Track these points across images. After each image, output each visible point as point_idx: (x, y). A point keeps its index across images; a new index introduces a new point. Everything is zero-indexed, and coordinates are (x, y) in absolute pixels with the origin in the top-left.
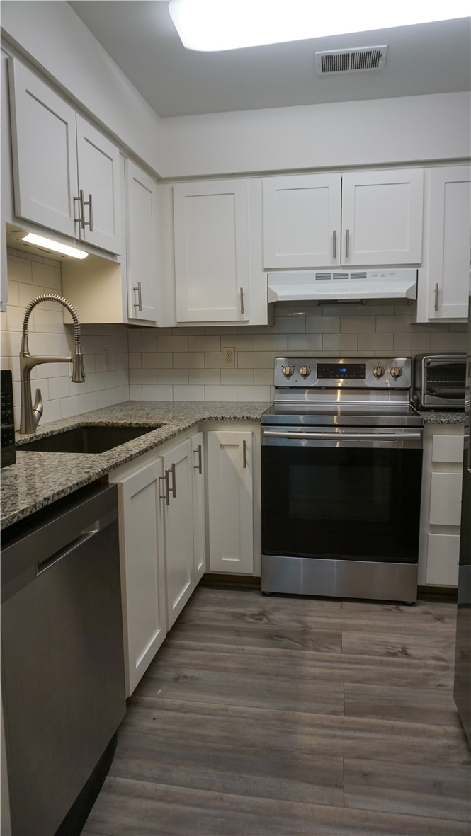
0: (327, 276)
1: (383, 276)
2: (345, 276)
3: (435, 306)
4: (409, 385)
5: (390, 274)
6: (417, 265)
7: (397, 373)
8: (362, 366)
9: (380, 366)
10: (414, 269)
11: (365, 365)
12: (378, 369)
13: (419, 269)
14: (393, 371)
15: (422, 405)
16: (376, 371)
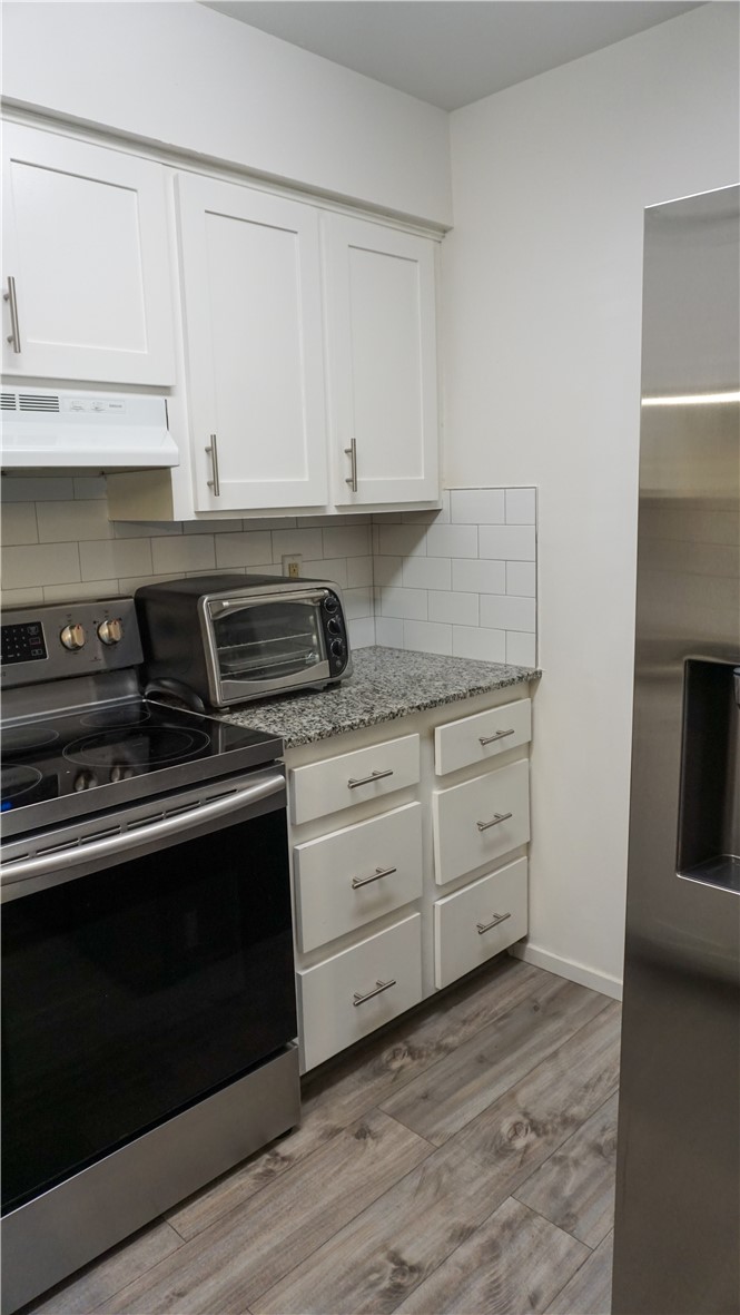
1: (97, 409)
3: (209, 484)
4: (140, 659)
5: (111, 406)
6: (165, 390)
7: (117, 636)
8: (33, 628)
9: (73, 623)
10: (160, 399)
11: (39, 624)
12: (75, 631)
13: (168, 399)
14: (107, 631)
15: (216, 702)
16: (70, 636)
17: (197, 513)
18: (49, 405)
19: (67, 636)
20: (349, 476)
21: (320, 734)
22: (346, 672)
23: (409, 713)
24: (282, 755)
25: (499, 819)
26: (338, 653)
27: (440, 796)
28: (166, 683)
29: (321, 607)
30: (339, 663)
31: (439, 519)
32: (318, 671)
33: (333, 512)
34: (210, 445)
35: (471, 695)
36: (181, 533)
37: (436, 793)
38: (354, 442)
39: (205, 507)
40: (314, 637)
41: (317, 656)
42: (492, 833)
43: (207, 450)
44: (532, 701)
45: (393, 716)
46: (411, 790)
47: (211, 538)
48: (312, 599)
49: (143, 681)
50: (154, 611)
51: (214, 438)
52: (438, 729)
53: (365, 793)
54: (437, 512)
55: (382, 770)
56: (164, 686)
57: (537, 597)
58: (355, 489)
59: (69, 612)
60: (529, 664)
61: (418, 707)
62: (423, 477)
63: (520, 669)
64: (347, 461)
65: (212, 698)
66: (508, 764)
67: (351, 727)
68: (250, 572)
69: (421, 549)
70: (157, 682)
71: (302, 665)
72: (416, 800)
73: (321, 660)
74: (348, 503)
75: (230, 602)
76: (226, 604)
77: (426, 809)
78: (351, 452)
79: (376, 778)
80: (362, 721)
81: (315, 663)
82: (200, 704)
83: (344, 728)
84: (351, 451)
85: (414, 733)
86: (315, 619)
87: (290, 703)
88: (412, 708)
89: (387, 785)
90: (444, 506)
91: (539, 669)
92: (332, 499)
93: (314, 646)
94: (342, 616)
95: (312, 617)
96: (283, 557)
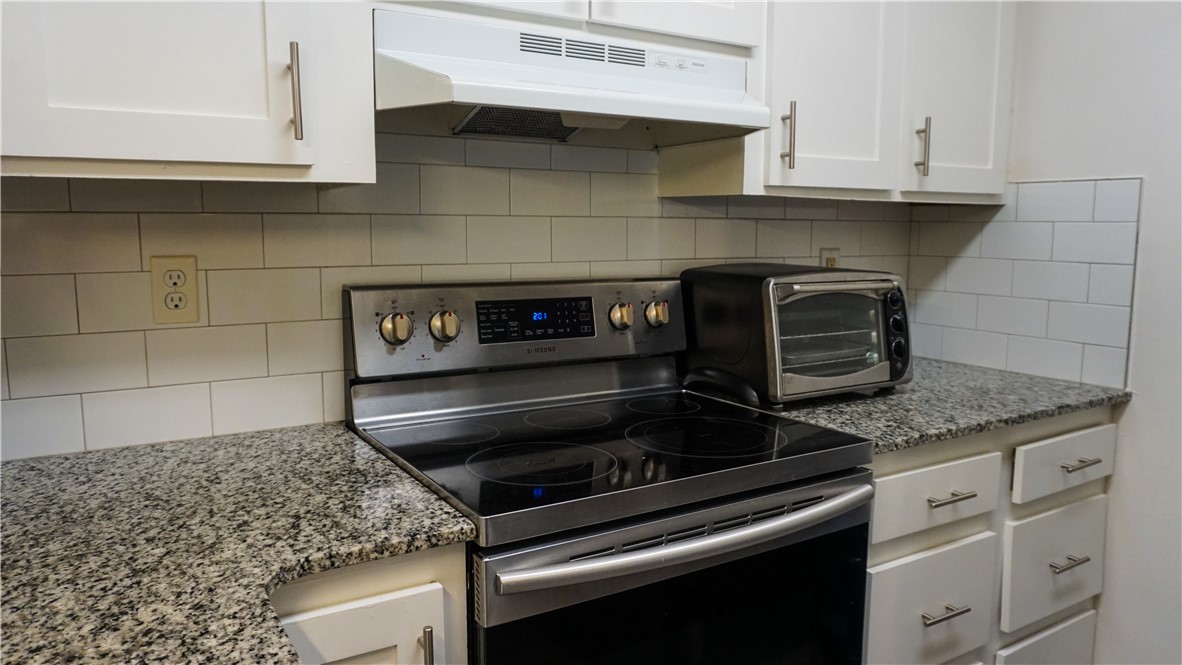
0: (549, 46)
1: (681, 66)
2: (592, 52)
3: (783, 156)
4: (683, 346)
5: (694, 64)
6: (745, 50)
7: (664, 318)
8: (584, 303)
9: (622, 301)
10: (741, 60)
11: (589, 299)
12: (624, 310)
13: (747, 60)
14: (654, 313)
15: (776, 397)
16: (619, 315)
17: (767, 187)
18: (635, 58)
19: (617, 315)
20: (918, 158)
21: (907, 442)
22: (905, 376)
23: (996, 427)
24: (870, 462)
25: (1074, 563)
26: (898, 354)
27: (1015, 528)
28: (709, 373)
29: (884, 301)
30: (899, 365)
31: (1000, 216)
32: (877, 371)
33: (897, 198)
34: (788, 113)
35: (1060, 413)
36: (725, 216)
37: (1010, 524)
38: (928, 121)
39: (775, 181)
40: (874, 334)
41: (876, 355)
42: (1065, 578)
43: (784, 119)
44: (1117, 428)
45: (981, 428)
46: (986, 518)
47: (753, 223)
48: (876, 291)
49: (681, 371)
50: (702, 295)
51: (793, 105)
52: (1021, 451)
53: (943, 516)
54: (997, 208)
55: (964, 490)
56: (706, 376)
57: (1132, 307)
58: (925, 173)
59: (620, 289)
60: (1116, 384)
61: (1006, 422)
62: (990, 167)
63: (1105, 390)
64: (917, 143)
65: (771, 392)
66: (1087, 497)
67: (938, 436)
68: (789, 262)
69: (974, 248)
70: (699, 371)
71: (862, 364)
72: (989, 528)
73: (880, 360)
74: (914, 188)
75: (802, 286)
76: (796, 287)
77: (997, 542)
78: (924, 133)
79: (956, 499)
80: (950, 431)
81: (872, 364)
82: (754, 395)
83: (931, 437)
84: (924, 131)
85: (996, 451)
86: (877, 314)
87: (848, 405)
88: (1000, 421)
89: (966, 509)
90: (1008, 201)
91: (1128, 390)
92: (898, 183)
93: (871, 345)
94: (905, 314)
95: (872, 312)
96: (821, 250)
